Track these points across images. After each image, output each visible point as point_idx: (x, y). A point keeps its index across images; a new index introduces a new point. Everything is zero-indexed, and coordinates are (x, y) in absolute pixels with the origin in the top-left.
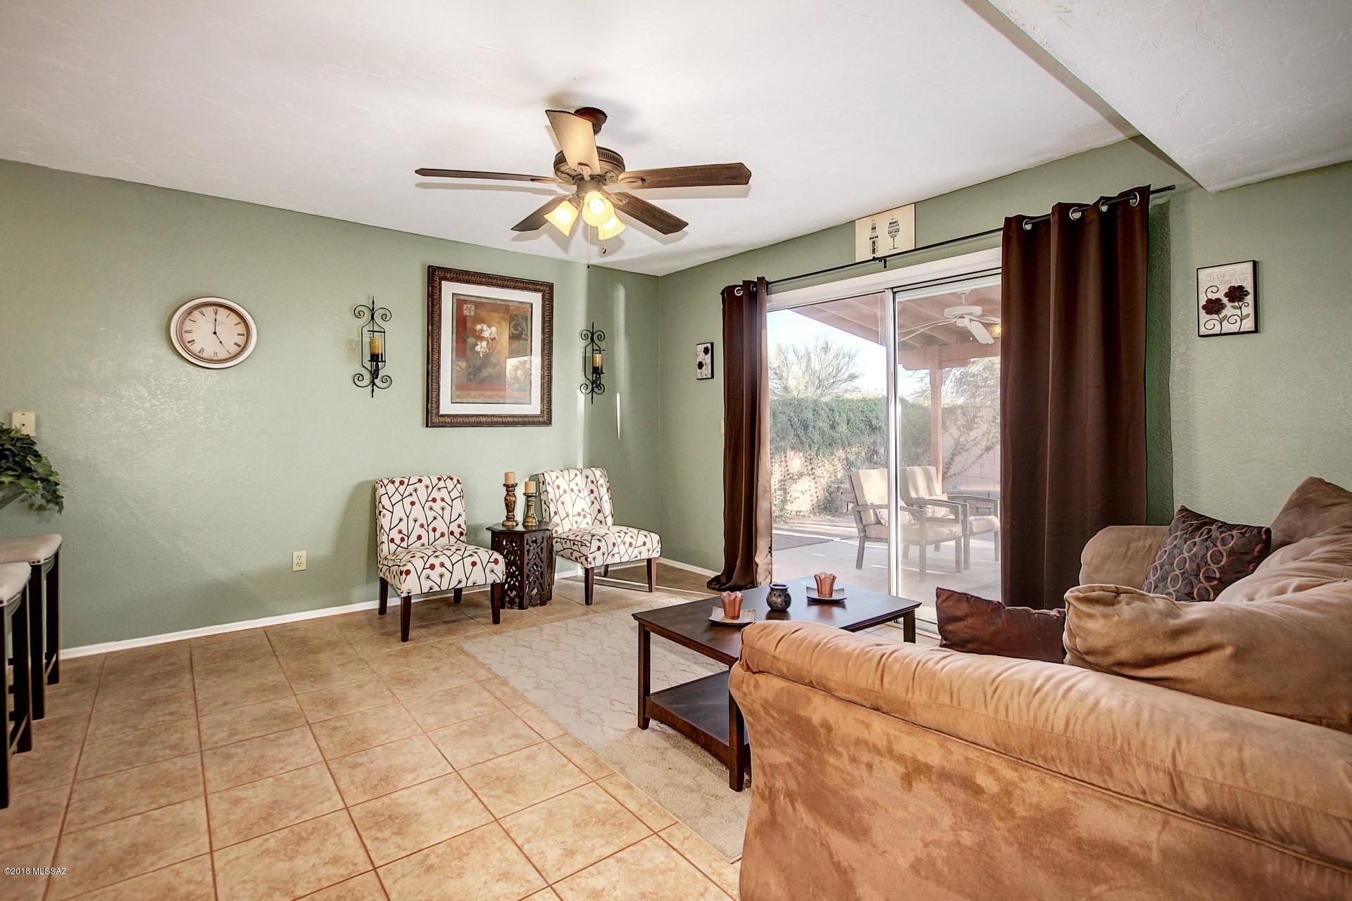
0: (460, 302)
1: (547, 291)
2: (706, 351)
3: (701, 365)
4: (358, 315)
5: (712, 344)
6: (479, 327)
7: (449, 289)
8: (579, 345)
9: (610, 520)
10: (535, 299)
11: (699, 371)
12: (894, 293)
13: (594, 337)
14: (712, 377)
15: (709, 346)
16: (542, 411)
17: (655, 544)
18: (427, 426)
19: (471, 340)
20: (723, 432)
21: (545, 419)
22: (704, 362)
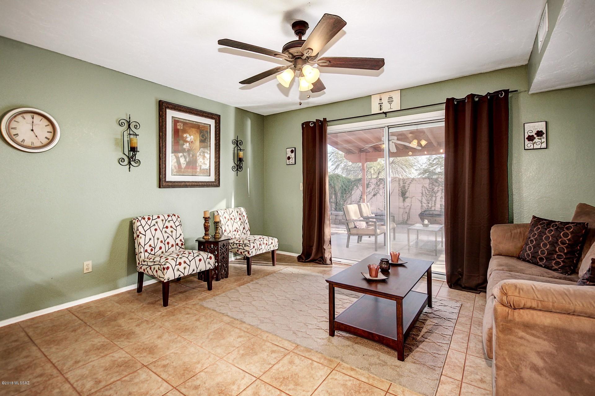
0: (176, 122)
1: (217, 118)
2: (292, 151)
3: (289, 158)
4: (121, 125)
5: (295, 148)
6: (185, 135)
7: (170, 114)
8: (232, 146)
9: (249, 233)
10: (212, 122)
11: (288, 161)
12: (389, 128)
13: (238, 143)
14: (295, 164)
15: (294, 149)
16: (216, 180)
17: (276, 243)
18: (160, 187)
19: (181, 142)
20: (302, 189)
21: (217, 184)
22: (291, 157)
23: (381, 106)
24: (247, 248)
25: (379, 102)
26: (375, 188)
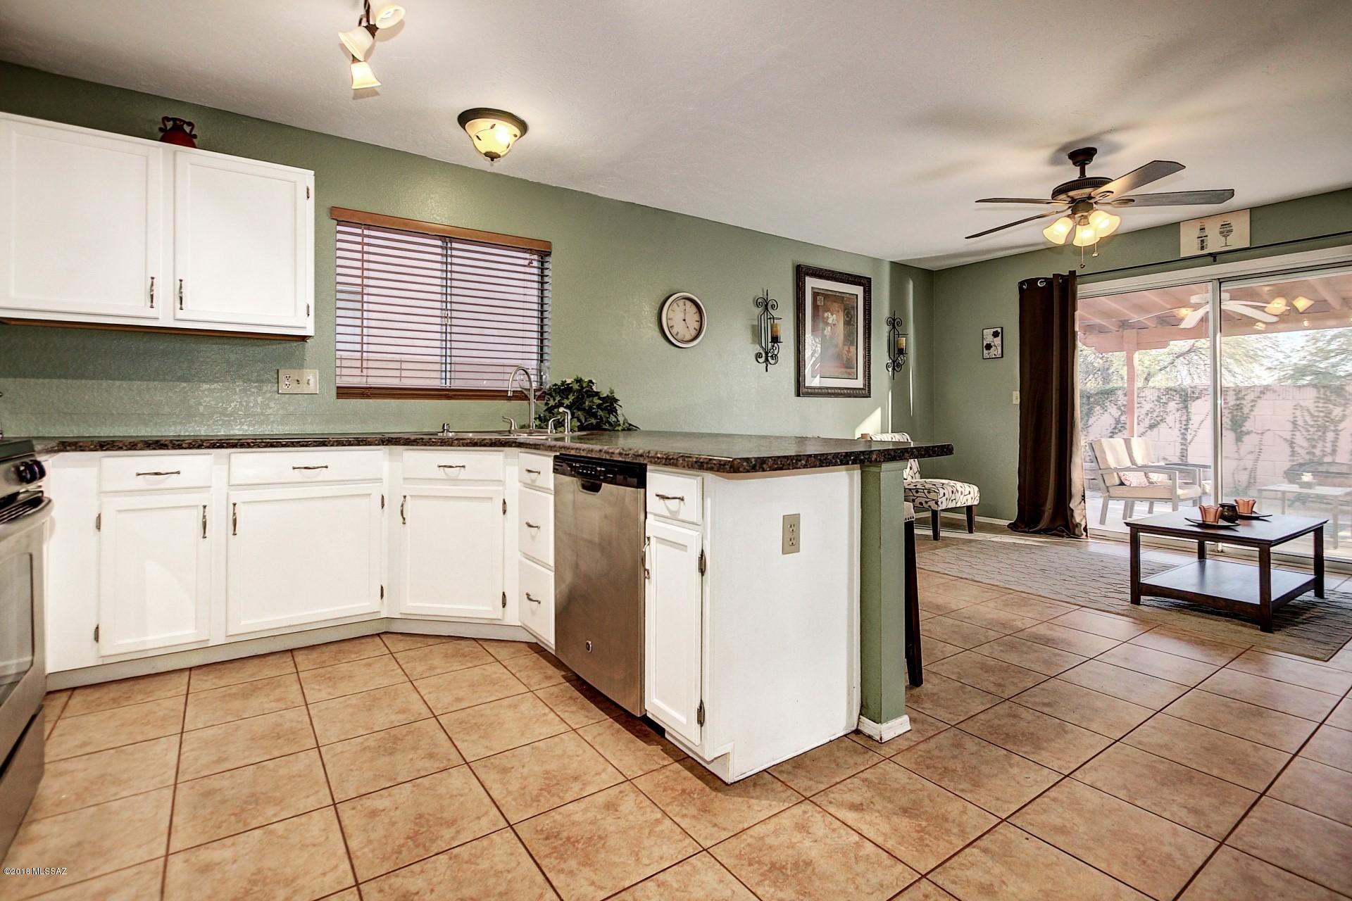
0: (816, 294)
1: (865, 282)
2: (996, 334)
3: (989, 347)
4: (757, 304)
5: (1002, 328)
6: (826, 315)
7: (811, 283)
8: (886, 328)
9: (917, 475)
10: (858, 290)
11: (985, 351)
12: (1220, 283)
13: (895, 323)
14: (1002, 357)
15: (999, 330)
16: (865, 385)
17: (976, 494)
18: (798, 395)
19: (821, 325)
20: (1017, 401)
21: (865, 392)
22: (992, 344)
23: (1202, 241)
24: (932, 495)
25: (1197, 233)
26: (1154, 411)
